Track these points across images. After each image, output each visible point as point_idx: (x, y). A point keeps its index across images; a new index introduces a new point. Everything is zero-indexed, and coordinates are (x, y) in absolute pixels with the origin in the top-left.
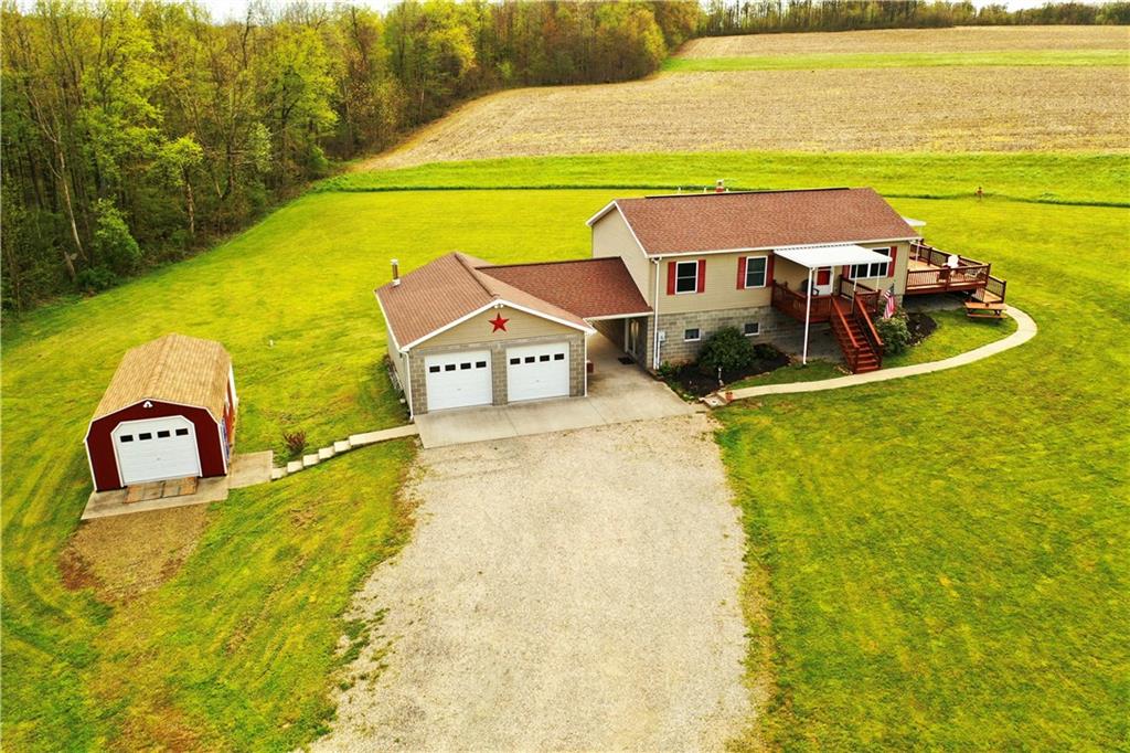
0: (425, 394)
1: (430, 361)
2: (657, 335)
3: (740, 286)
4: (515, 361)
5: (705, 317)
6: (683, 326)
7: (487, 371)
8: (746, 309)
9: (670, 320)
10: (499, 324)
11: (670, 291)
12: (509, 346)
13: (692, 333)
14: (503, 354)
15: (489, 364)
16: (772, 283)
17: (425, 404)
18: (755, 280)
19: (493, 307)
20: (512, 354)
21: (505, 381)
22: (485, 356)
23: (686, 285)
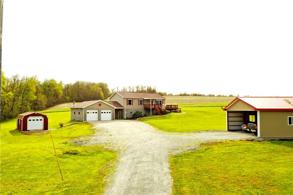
0: (86, 117)
1: (88, 111)
2: (125, 112)
3: (139, 105)
4: (102, 113)
5: (133, 110)
6: (130, 111)
7: (97, 114)
8: (140, 109)
9: (127, 110)
10: (100, 105)
11: (127, 105)
12: (102, 109)
13: (131, 113)
14: (100, 111)
15: (98, 113)
16: (144, 105)
17: (86, 119)
18: (141, 104)
19: (99, 102)
20: (102, 111)
21: (100, 116)
22: (97, 111)
23: (130, 104)
